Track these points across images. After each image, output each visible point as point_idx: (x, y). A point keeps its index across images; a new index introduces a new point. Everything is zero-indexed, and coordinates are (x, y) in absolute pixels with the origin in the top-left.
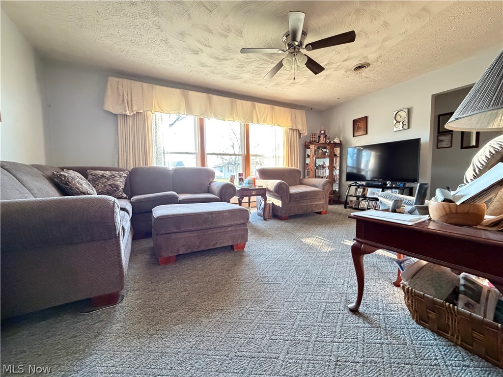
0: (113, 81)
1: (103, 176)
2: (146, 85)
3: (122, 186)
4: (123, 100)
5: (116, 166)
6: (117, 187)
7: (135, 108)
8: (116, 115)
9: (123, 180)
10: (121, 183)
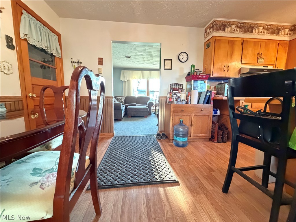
0: (122, 71)
1: (119, 99)
2: (131, 71)
3: (123, 101)
4: (125, 77)
5: (122, 96)
6: (122, 101)
7: (128, 79)
8: (123, 81)
9: (124, 100)
10: (123, 100)
